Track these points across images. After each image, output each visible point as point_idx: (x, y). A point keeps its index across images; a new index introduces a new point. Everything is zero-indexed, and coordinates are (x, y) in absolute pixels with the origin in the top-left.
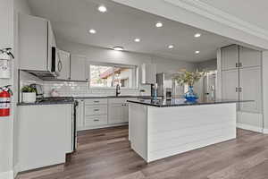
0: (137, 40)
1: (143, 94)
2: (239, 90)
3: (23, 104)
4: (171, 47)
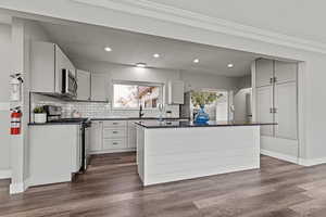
0: (156, 56)
1: (169, 115)
2: (274, 111)
3: (35, 124)
4: (196, 61)
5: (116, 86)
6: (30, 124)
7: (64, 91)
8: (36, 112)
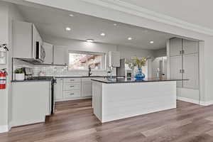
0: (103, 34)
1: (109, 74)
2: (183, 71)
3: (16, 81)
4: (130, 39)
5: (71, 55)
6: (12, 81)
7: (37, 57)
8: (17, 72)
